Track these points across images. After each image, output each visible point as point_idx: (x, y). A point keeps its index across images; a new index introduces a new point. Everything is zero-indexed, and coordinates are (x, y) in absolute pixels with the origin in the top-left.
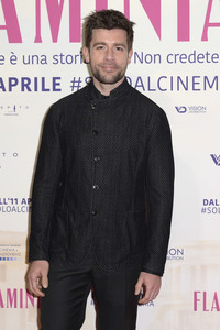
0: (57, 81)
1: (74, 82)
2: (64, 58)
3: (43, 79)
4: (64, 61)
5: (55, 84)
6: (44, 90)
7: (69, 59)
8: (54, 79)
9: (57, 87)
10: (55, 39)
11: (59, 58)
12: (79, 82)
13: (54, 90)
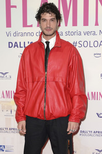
1: (74, 43)
2: (70, 33)
7: (72, 34)
10: (66, 25)
11: (68, 33)
12: (76, 43)
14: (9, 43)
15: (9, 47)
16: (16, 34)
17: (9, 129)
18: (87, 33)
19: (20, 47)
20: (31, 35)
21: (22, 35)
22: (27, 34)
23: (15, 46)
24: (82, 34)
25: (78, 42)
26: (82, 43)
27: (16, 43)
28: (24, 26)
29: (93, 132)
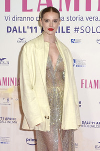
0: (68, 28)
1: (76, 29)
2: (72, 18)
3: (62, 27)
4: (71, 19)
5: (67, 30)
6: (62, 32)
7: (74, 19)
8: (67, 27)
9: (68, 31)
10: (68, 10)
11: (69, 18)
12: (78, 29)
13: (67, 32)
14: (8, 27)
15: (8, 32)
16: (15, 18)
17: (5, 119)
18: (90, 19)
19: (19, 32)
20: (30, 19)
21: (21, 20)
22: (27, 19)
23: (14, 31)
24: (85, 19)
25: (80, 28)
26: (84, 29)
27: (15, 27)
28: (23, 11)
29: (96, 123)
